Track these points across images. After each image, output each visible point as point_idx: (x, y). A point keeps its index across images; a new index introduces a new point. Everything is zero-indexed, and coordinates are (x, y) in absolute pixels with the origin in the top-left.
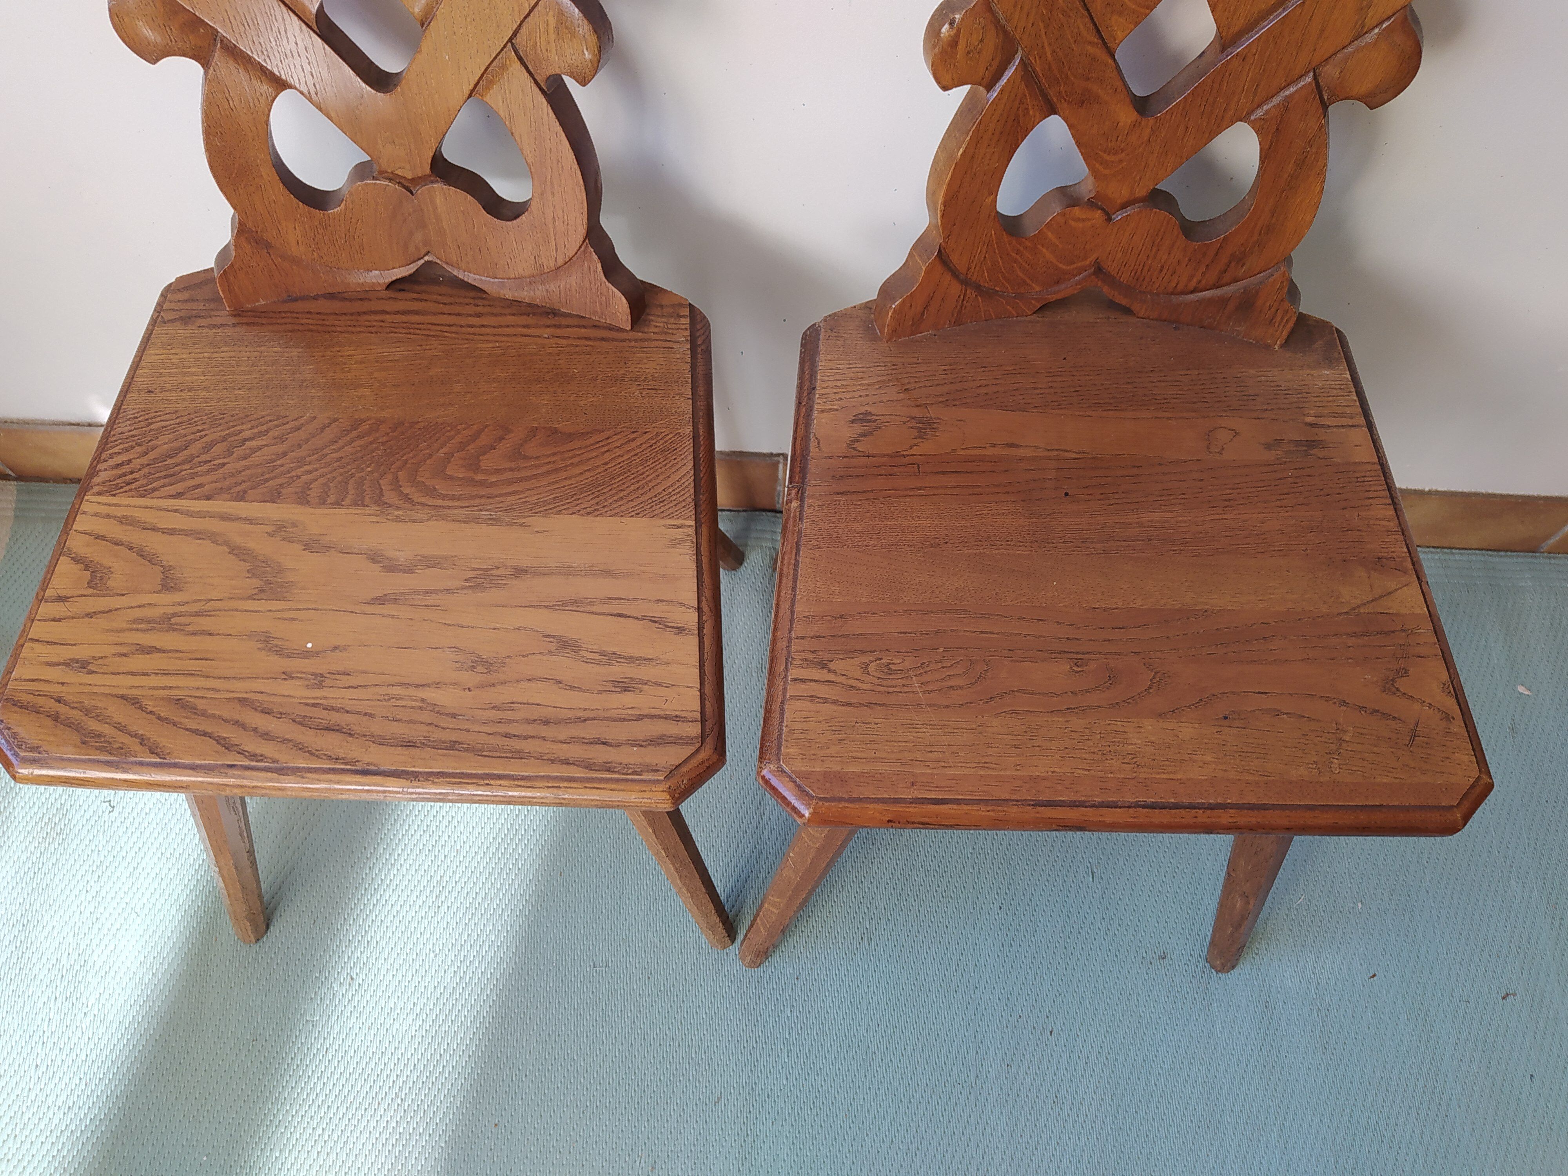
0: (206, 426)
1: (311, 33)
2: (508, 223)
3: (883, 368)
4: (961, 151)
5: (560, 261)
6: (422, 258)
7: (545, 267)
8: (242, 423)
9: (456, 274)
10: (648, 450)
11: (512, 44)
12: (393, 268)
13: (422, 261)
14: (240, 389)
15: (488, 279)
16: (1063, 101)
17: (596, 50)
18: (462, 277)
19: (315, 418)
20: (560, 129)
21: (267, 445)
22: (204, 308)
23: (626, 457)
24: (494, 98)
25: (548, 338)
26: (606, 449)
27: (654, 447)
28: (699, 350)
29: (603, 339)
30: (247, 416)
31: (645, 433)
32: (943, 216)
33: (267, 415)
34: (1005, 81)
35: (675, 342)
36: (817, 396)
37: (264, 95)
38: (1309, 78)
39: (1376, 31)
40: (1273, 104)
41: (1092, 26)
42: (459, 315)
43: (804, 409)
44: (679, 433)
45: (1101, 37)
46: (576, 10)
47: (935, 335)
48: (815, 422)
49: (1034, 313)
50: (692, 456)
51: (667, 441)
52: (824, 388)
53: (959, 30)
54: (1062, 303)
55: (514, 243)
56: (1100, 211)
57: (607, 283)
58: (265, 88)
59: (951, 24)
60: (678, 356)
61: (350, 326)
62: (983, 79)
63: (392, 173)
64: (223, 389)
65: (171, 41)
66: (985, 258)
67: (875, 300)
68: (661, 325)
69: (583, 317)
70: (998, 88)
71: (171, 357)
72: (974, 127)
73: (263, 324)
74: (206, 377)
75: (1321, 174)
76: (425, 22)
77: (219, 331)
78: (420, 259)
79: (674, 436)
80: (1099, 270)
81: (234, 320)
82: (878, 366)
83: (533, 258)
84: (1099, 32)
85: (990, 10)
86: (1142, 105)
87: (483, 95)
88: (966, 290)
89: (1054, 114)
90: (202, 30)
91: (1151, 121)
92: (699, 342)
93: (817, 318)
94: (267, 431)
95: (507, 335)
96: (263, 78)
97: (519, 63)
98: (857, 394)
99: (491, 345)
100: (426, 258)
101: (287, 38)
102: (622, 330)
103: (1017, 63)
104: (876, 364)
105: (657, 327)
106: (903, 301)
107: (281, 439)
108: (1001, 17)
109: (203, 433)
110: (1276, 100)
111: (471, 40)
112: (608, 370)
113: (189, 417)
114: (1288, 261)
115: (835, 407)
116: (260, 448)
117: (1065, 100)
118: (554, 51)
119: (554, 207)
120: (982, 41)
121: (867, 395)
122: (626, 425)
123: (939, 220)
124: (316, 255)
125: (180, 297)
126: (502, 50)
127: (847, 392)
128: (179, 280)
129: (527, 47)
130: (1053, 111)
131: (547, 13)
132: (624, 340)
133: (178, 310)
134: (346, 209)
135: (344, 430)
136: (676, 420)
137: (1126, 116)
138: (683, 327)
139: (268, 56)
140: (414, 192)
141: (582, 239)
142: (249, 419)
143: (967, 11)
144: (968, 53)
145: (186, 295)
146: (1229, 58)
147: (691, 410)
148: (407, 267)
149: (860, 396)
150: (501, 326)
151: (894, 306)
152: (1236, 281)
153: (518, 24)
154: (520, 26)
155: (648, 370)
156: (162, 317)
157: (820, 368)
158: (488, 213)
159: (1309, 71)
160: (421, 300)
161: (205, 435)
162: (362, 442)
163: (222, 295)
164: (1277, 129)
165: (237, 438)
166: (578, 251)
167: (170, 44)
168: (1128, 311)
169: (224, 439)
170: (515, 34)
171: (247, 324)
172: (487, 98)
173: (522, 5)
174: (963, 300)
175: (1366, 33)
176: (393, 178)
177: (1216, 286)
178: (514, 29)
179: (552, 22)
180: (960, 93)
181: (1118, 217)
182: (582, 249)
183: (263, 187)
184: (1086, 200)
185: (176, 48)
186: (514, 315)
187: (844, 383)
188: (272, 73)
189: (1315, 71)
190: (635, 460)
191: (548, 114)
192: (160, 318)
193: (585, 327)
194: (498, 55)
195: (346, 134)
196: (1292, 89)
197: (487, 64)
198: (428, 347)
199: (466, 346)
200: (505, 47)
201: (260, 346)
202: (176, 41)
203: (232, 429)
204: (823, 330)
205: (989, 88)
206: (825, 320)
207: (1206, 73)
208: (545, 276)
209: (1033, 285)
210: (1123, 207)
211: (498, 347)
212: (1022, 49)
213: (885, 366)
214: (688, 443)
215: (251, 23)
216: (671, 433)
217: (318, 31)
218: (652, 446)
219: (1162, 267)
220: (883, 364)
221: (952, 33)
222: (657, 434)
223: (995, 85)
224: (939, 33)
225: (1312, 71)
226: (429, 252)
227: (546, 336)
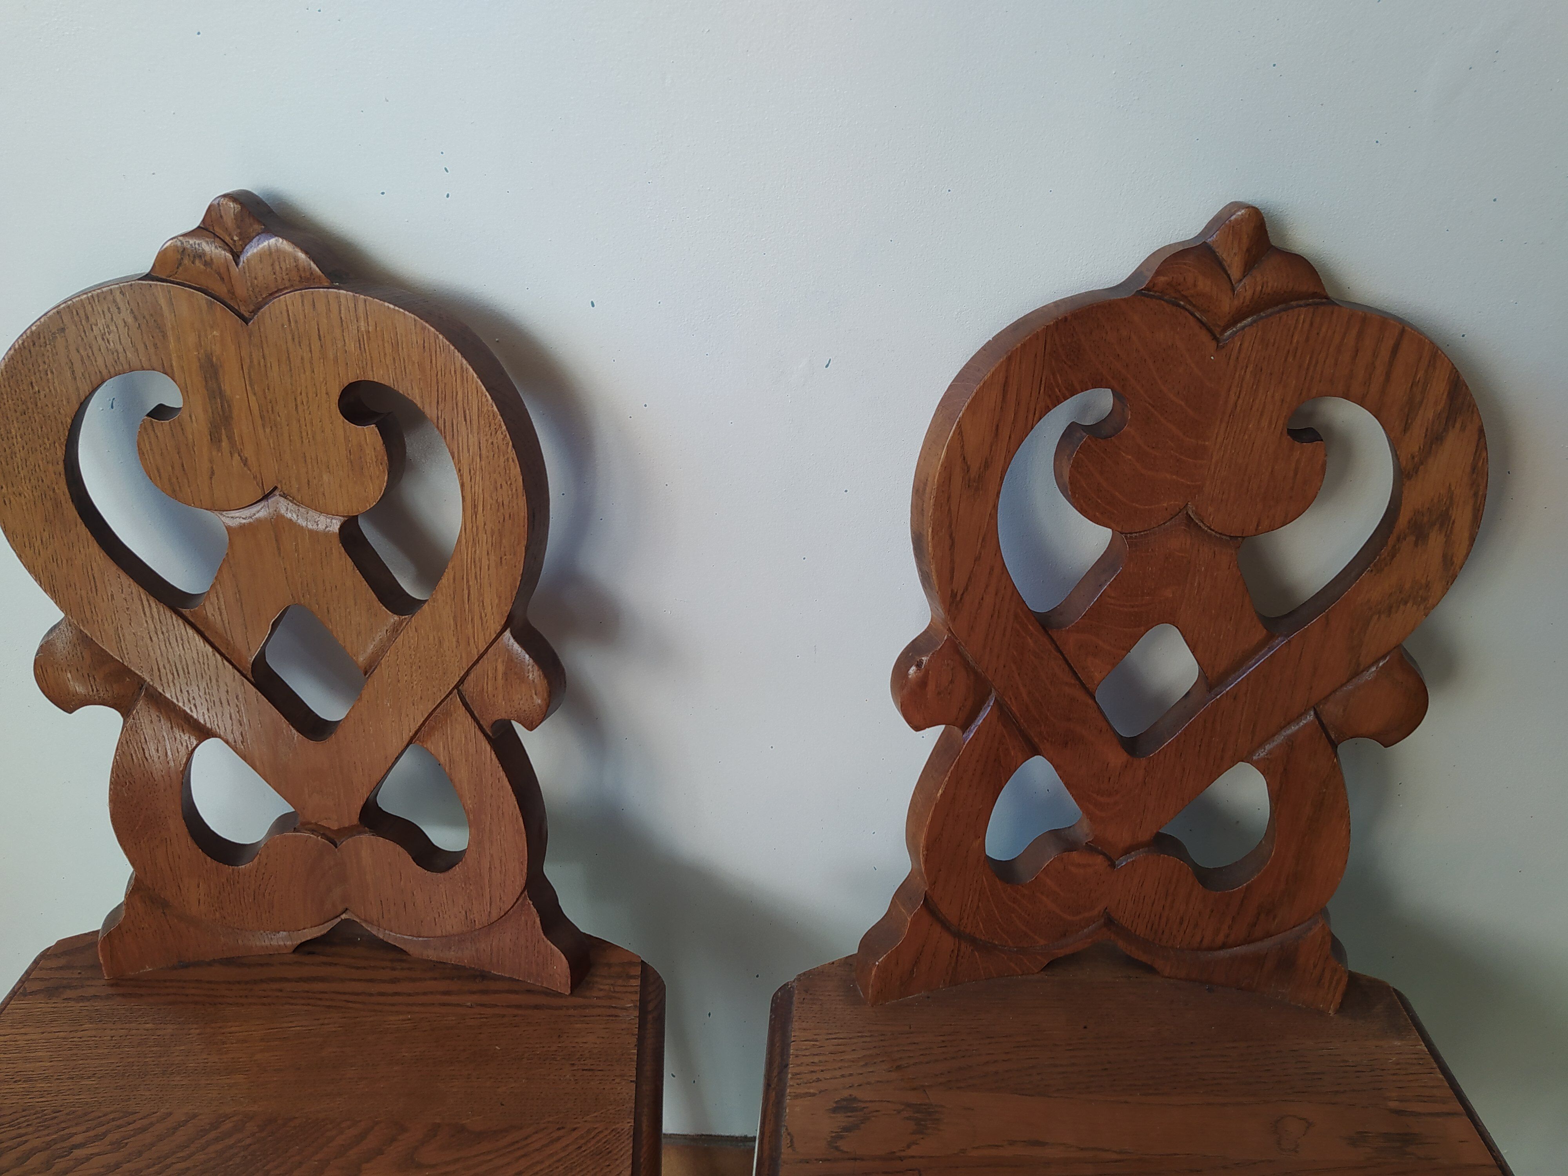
0: (30, 1129)
1: (245, 680)
2: (439, 875)
3: (868, 1039)
4: (940, 792)
5: (495, 916)
6: (339, 916)
7: (477, 922)
8: (77, 1124)
9: (374, 933)
10: (575, 1154)
11: (459, 691)
12: (304, 929)
13: (339, 920)
14: (89, 1078)
15: (410, 938)
16: (1045, 741)
17: (545, 694)
18: (381, 937)
19: (171, 1114)
20: (502, 774)
21: (98, 1154)
22: (79, 976)
23: (547, 1163)
24: (437, 745)
25: (471, 1007)
26: (521, 1152)
27: (583, 1149)
28: (650, 1017)
29: (536, 1007)
30: (86, 1114)
31: (575, 1129)
32: (926, 861)
33: (112, 1112)
34: (981, 721)
35: (622, 1009)
36: (790, 1076)
37: (185, 744)
38: (1310, 717)
39: (1374, 669)
40: (1275, 743)
41: (1067, 669)
42: (371, 981)
43: (774, 1093)
44: (617, 1129)
45: (1078, 679)
46: (527, 656)
47: (928, 997)
48: (787, 1111)
49: (1042, 970)
50: (630, 1161)
51: (600, 1140)
52: (799, 1065)
53: (927, 672)
54: (1072, 959)
55: (444, 896)
56: (1101, 856)
57: (545, 939)
58: (187, 739)
59: (919, 665)
60: (624, 1026)
61: (241, 997)
62: (957, 719)
63: (316, 824)
64: (68, 1078)
65: (93, 691)
66: (978, 907)
67: (855, 954)
68: (607, 987)
69: (515, 980)
70: (974, 729)
71: (18, 1037)
72: (952, 767)
73: (142, 995)
74: (52, 1064)
75: (1345, 815)
76: (368, 670)
77: (87, 1004)
78: (336, 917)
79: (610, 1134)
80: (1109, 922)
81: (110, 991)
82: (862, 1037)
83: (464, 913)
84: (1075, 674)
85: (958, 652)
86: (1131, 746)
87: (423, 741)
88: (960, 944)
89: (1038, 755)
90: (128, 680)
91: (1144, 761)
92: (651, 1007)
93: (789, 976)
94: (105, 1135)
95: (422, 1005)
96: (186, 726)
97: (464, 709)
98: (838, 1073)
99: (401, 1017)
100: (343, 916)
101: (218, 686)
102: (560, 995)
103: (991, 704)
104: (860, 1034)
105: (601, 990)
106: (888, 957)
107: (118, 1145)
108: (970, 659)
109: (24, 1139)
110: (1279, 739)
111: (415, 687)
112: (537, 1046)
113: (13, 1117)
114: (1324, 912)
115: (812, 1091)
116: (88, 1158)
117: (1048, 741)
118: (501, 696)
119: (492, 856)
120: (952, 682)
121: (851, 1075)
122: (551, 1119)
123: (922, 865)
124: (218, 915)
125: (54, 963)
126: (447, 696)
127: (826, 1070)
128: (60, 943)
129: (474, 693)
130: (1036, 752)
131: (497, 660)
132: (560, 1008)
133: (46, 979)
134: (259, 863)
135: (201, 1130)
136: (613, 1111)
137: (1117, 757)
138: (633, 989)
139: (195, 705)
140: (338, 844)
141: (520, 891)
142: (86, 1118)
143: (933, 654)
144: (939, 693)
145: (62, 961)
146: (1218, 697)
147: (634, 1096)
148: (321, 926)
149: (843, 1076)
150: (417, 994)
151: (877, 963)
152: (1269, 935)
153: (465, 671)
154: (467, 673)
155: (586, 1046)
156: (25, 988)
157: (793, 1039)
158: (417, 864)
159: (1309, 709)
160: (331, 964)
161: (26, 1141)
162: (219, 1146)
163: (102, 962)
164: (1285, 769)
165: (64, 1144)
166: (515, 904)
167: (91, 693)
168: (1150, 969)
169: (48, 1146)
170: (462, 681)
171: (123, 995)
172: (429, 745)
173: (471, 653)
174: (958, 956)
175: (1363, 671)
176: (317, 829)
177: (1247, 941)
178: (461, 675)
179: (501, 668)
180: (933, 734)
181: (1122, 862)
182: (519, 902)
183: (168, 840)
184: (1084, 844)
185: (96, 697)
186: (435, 979)
187: (822, 1058)
188: (196, 721)
189: (1314, 708)
190: (557, 1168)
191: (491, 760)
192: (21, 990)
193: (516, 992)
194: (443, 701)
195: (270, 785)
196: (1294, 728)
197: (430, 711)
198: (326, 1021)
199: (371, 1019)
200: (450, 693)
201: (130, 1022)
202: (97, 691)
203: (62, 1133)
204: (796, 992)
205: (965, 727)
206: (799, 978)
207: (1196, 713)
208: (476, 933)
209: (1036, 937)
210: (1127, 851)
211: (409, 1020)
212: (996, 690)
213: (871, 1036)
214: (626, 1142)
215: (181, 672)
216: (606, 1129)
217: (253, 680)
218: (580, 1147)
219: (1182, 919)
220: (869, 1034)
221: (920, 674)
222: (589, 1131)
223: (970, 725)
224: (907, 674)
225: (1313, 709)
226: (347, 909)
227: (469, 1004)
